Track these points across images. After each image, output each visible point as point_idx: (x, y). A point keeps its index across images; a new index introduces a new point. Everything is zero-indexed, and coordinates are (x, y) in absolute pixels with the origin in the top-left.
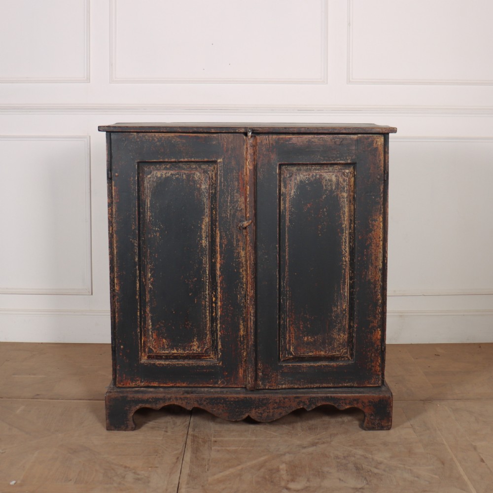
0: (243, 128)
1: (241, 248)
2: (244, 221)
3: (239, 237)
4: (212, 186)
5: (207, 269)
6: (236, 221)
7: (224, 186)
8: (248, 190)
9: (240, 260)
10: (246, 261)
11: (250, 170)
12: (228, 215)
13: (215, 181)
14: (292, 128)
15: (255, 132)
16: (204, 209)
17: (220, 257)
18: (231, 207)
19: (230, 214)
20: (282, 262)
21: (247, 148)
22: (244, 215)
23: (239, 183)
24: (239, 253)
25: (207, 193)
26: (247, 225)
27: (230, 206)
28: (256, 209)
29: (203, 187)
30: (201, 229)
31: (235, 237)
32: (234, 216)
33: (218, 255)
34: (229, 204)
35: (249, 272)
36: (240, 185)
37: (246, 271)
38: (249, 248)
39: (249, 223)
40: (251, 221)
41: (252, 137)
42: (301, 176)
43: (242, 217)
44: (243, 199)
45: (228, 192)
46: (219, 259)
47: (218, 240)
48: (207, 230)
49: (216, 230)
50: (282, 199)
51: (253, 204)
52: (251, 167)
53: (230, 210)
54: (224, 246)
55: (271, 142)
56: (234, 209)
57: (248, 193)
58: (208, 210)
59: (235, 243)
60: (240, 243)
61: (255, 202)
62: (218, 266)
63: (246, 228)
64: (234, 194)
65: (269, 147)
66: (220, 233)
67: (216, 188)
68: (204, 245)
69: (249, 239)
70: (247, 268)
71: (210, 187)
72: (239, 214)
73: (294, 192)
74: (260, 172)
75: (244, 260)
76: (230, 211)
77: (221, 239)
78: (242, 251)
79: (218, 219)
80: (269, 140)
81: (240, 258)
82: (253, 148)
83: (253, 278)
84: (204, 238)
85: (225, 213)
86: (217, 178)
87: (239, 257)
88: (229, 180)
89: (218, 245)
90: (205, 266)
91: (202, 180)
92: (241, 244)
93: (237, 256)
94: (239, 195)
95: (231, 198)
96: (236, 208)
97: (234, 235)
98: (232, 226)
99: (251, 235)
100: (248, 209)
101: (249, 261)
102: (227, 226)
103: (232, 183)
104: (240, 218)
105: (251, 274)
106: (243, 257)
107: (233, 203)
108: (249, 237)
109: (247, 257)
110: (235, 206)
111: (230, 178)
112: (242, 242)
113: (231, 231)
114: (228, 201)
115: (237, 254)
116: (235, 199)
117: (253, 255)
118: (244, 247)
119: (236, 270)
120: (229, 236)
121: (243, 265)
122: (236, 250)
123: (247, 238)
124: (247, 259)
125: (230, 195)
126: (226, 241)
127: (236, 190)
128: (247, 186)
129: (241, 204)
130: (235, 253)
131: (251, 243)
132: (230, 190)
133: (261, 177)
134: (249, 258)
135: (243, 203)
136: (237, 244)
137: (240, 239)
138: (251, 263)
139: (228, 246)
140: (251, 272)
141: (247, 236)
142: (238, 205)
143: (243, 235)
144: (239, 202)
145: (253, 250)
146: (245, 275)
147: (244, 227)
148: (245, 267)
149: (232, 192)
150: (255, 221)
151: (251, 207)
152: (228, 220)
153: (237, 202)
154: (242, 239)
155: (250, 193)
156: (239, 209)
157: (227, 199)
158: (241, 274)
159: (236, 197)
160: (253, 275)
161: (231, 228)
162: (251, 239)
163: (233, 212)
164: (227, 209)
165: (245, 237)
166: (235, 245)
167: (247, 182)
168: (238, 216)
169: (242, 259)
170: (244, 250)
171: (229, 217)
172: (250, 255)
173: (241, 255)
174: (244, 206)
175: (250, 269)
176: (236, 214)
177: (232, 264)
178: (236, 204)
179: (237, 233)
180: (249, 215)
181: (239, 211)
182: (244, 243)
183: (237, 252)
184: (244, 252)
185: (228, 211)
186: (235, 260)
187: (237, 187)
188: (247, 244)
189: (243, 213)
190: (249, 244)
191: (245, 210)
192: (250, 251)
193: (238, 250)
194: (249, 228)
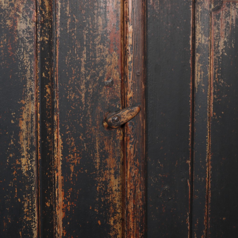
1: (112, 171)
3: (107, 148)
4: (43, 25)
5: (35, 225)
6: (99, 109)
7: (72, 25)
12: (80, 96)
13: (50, 13)
16: (25, 82)
17: (65, 196)
18: (88, 78)
19: (87, 93)
22: (119, 95)
23: (106, 20)
24: (106, 183)
25: (30, 42)
26: (130, 117)
27: (86, 75)
29: (21, 26)
30: (18, 130)
31: (97, 148)
32: (95, 97)
33: (59, 192)
34: (83, 69)
35: (131, 226)
36: (109, 24)
38: (133, 172)
39: (134, 113)
40: (137, 109)
43: (114, 100)
44: (115, 58)
45: (81, 40)
46: (61, 199)
47: (58, 155)
48: (33, 134)
49: (53, 132)
50: (197, 59)
51: (140, 69)
53: (87, 84)
54: (72, 168)
56: (95, 81)
57: (130, 41)
58: (34, 84)
59: (98, 161)
60: (108, 160)
62: (60, 215)
64: (94, 45)
66: (63, 139)
67: (51, 32)
68: (25, 169)
69: (132, 150)
70: (128, 217)
71: (39, 27)
73: (225, 42)
75: (117, 199)
76: (87, 87)
77: (65, 152)
78: (113, 177)
79: (57, 106)
81: (108, 195)
84: (25, 154)
85: (74, 90)
86: (56, 5)
87: (106, 192)
88: (83, 12)
89: (60, 168)
90: (29, 219)
91: (18, 10)
92: (111, 161)
93: (102, 190)
94: (107, 47)
95: (88, 54)
96: (99, 80)
97: (95, 143)
98: (92, 122)
99: (137, 142)
100: (131, 80)
101: (132, 201)
102: (80, 123)
103: (90, 18)
104: (108, 102)
105: (137, 229)
106: (115, 192)
107: (94, 68)
108: (133, 146)
109: (129, 191)
110: (98, 74)
111: (85, 6)
112: (113, 158)
113: (88, 133)
114: (81, 62)
115: (102, 187)
116: (99, 57)
117: (141, 186)
118: (118, 169)
119: (99, 222)
120: (85, 145)
121: (115, 210)
122: (99, 177)
123: (129, 147)
124: (128, 197)
125: (85, 48)
126: (78, 158)
127: (99, 37)
128: (129, 25)
129: (111, 70)
130: (99, 184)
131: (137, 160)
132: (85, 36)
133: (156, 7)
134: (132, 194)
135: (115, 68)
136: (103, 163)
137: (109, 151)
138: (138, 206)
139: (82, 168)
140: (137, 225)
141: (129, 143)
142: (105, 72)
143: (116, 141)
144: (106, 64)
145: (141, 177)
146: (120, 232)
147: (122, 122)
148: (119, 213)
149: (91, 42)
150: (144, 108)
151: (138, 76)
152: (82, 107)
153: (103, 66)
154: (113, 151)
155: (135, 41)
156: (106, 81)
157: (80, 57)
158: (112, 228)
159: (101, 52)
160: (141, 231)
161: (90, 125)
162: (136, 150)
163: (93, 89)
164: (80, 83)
165: (120, 147)
166: (97, 167)
167: (128, 16)
168: (103, 98)
169: (115, 196)
170: (117, 175)
171: (83, 100)
172: (135, 188)
173: (110, 187)
174: (118, 73)
175: (133, 218)
176: (100, 93)
177: (91, 208)
178: (100, 70)
179: (103, 137)
180: (133, 94)
181: (107, 86)
182: (119, 161)
183: (102, 181)
184: (117, 180)
185: (82, 87)
186: (97, 199)
187: (103, 29)
188: (129, 162)
189: (116, 90)
190: (132, 161)
191: (120, 84)
192: (134, 179)
193: (105, 176)
194: (134, 124)
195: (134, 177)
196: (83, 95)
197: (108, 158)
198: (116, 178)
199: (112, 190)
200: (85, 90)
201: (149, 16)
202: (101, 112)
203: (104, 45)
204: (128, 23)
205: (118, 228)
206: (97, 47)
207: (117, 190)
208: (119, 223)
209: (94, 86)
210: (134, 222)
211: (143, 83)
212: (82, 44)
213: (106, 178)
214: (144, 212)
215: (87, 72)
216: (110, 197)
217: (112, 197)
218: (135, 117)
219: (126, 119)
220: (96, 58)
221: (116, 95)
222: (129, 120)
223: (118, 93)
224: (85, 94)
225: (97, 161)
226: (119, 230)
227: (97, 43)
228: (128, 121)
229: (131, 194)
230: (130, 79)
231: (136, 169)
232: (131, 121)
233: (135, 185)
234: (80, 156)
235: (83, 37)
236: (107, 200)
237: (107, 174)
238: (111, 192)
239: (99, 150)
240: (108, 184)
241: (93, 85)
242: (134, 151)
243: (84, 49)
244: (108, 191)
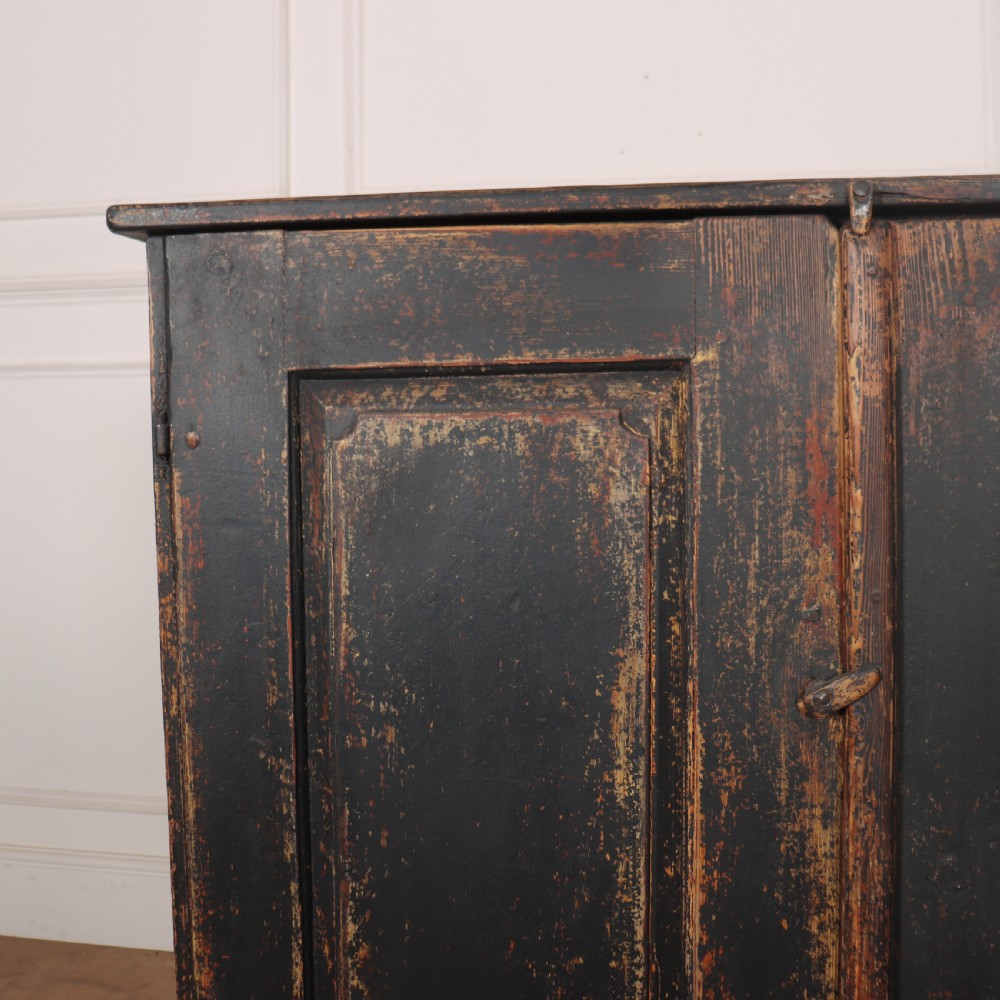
0: (823, 182)
1: (818, 812)
2: (831, 676)
3: (804, 758)
4: (664, 490)
5: (640, 913)
6: (789, 671)
7: (728, 489)
8: (857, 510)
9: (810, 871)
10: (841, 875)
11: (866, 400)
12: (746, 642)
13: (681, 463)
15: (886, 200)
16: (625, 612)
17: (707, 857)
18: (764, 603)
19: (761, 636)
21: (845, 286)
22: (835, 642)
23: (806, 475)
24: (803, 836)
25: (637, 528)
26: (855, 695)
27: (758, 597)
28: (897, 614)
29: (618, 495)
30: (610, 711)
31: (783, 757)
32: (779, 645)
33: (695, 847)
34: (751, 584)
35: (856, 942)
36: (812, 483)
37: (842, 928)
38: (861, 819)
39: (864, 687)
40: (872, 676)
41: (871, 226)
43: (823, 652)
44: (826, 558)
45: (748, 521)
46: (698, 863)
47: (695, 769)
48: (641, 721)
49: (684, 716)
51: (882, 588)
52: (875, 389)
53: (761, 616)
54: (725, 798)
55: (974, 254)
56: (779, 609)
57: (857, 525)
58: (643, 615)
59: (784, 785)
60: (807, 786)
61: (896, 571)
62: (696, 898)
63: (843, 711)
64: (778, 530)
65: (965, 282)
66: (706, 733)
67: (682, 503)
68: (621, 792)
69: (861, 768)
70: (850, 921)
71: (656, 494)
72: (804, 638)
74: (918, 417)
75: (827, 875)
76: (761, 622)
77: (710, 763)
78: (817, 825)
79: (694, 661)
80: (962, 242)
81: (807, 864)
82: (882, 285)
83: (879, 975)
84: (621, 761)
85: (731, 629)
86: (693, 447)
87: (801, 857)
88: (753, 459)
89: (697, 796)
90: (626, 899)
91: (611, 462)
92: (814, 790)
93: (794, 851)
94: (807, 535)
95: (763, 551)
96: (788, 606)
97: (779, 746)
98: (772, 700)
99: (874, 751)
100: (859, 611)
101: (859, 883)
102: (743, 700)
103: (768, 472)
104: (810, 657)
105: (871, 950)
106: (823, 859)
107: (777, 582)
108: (862, 760)
109: (851, 862)
110: (787, 594)
111: (756, 446)
112: (819, 781)
113: (762, 723)
114: (748, 567)
115: (792, 844)
116: (788, 556)
117: (882, 852)
118: (832, 807)
119: (785, 924)
120: (754, 750)
121: (822, 900)
122: (786, 822)
123: (852, 761)
124: (850, 873)
125: (757, 538)
126: (738, 777)
127: (788, 513)
128: (854, 489)
129: (817, 585)
130: (786, 838)
131: (873, 792)
132: (757, 512)
133: (924, 441)
134: (860, 868)
135: (826, 580)
136: (797, 792)
137: (809, 767)
138: (873, 897)
139: (747, 800)
140: (869, 940)
141: (853, 753)
142: (803, 589)
143: (828, 745)
144: (804, 572)
145: (880, 831)
146: (833, 952)
147: (837, 705)
148: (832, 908)
149: (771, 524)
150: (892, 675)
151: (875, 601)
152: (749, 667)
153: (798, 575)
154: (821, 766)
155: (868, 524)
156: (804, 609)
157: (744, 556)
158: (814, 941)
159: (793, 546)
160: (879, 957)
161: (766, 706)
162: (870, 769)
163: (775, 626)
164: (746, 613)
165: (837, 758)
166: (782, 799)
167: (852, 468)
168: (798, 647)
169: (822, 867)
170: (829, 821)
171: (752, 651)
172: (867, 855)
173: (812, 847)
174: (832, 592)
175: (861, 924)
176: (792, 636)
177: (765, 890)
178: (792, 586)
179: (797, 733)
180: (864, 643)
181: (807, 621)
182: (833, 788)
183: (792, 832)
184: (829, 830)
185: (750, 622)
186: (781, 872)
187: (798, 493)
188: (853, 794)
189: (827, 629)
190: (861, 794)
191: (836, 617)
192: (864, 834)
193: (801, 821)
194: (865, 711)
195: (863, 831)
196: (752, 640)
197: (808, 780)
198: (825, 827)
199: (815, 854)
200: (757, 629)
201: (906, 462)
202: (791, 679)
203: (800, 530)
204: (853, 483)
205: (830, 941)
206: (785, 534)
207: (829, 854)
208: (832, 931)
209: (777, 621)
210: (861, 934)
211: (887, 618)
212: (750, 529)
213: (802, 827)
214: (887, 913)
215: (761, 589)
216: (812, 870)
217: (815, 869)
218: (867, 694)
219: (845, 699)
220: (782, 558)
221: (829, 642)
222: (856, 701)
223: (833, 636)
224: (756, 637)
225: (782, 787)
226: (830, 947)
227: (784, 525)
228: (851, 704)
229: (855, 868)
230: (856, 608)
231: (869, 812)
232: (858, 703)
233: (867, 849)
234: (743, 771)
235: (753, 513)
236: (804, 876)
237: (805, 816)
238: (813, 858)
239: (787, 762)
240: (806, 839)
241: (775, 617)
242: (866, 771)
243: (754, 541)
244: (807, 855)
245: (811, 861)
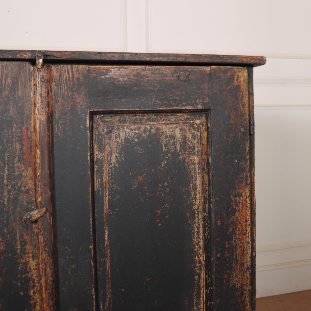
0: (28, 51)
1: (31, 255)
2: (33, 210)
3: (25, 238)
6: (19, 210)
8: (38, 156)
9: (29, 275)
10: (40, 277)
11: (40, 121)
12: (4, 200)
14: (110, 53)
15: (48, 58)
18: (10, 187)
19: (9, 198)
20: (100, 273)
21: (35, 85)
22: (34, 199)
23: (23, 145)
24: (26, 263)
26: (39, 216)
27: (8, 185)
28: (52, 189)
31: (18, 238)
32: (15, 201)
34: (5, 181)
35: (44, 296)
36: (25, 148)
38: (44, 256)
39: (42, 213)
40: (44, 209)
41: (43, 66)
42: (127, 130)
43: (30, 203)
44: (30, 172)
45: (4, 161)
50: (95, 169)
51: (47, 181)
52: (43, 118)
53: (9, 192)
55: (76, 75)
56: (15, 189)
57: (38, 161)
59: (19, 247)
60: (27, 247)
61: (52, 176)
63: (36, 221)
64: (14, 163)
65: (74, 84)
69: (42, 239)
70: (42, 289)
72: (23, 198)
73: (116, 157)
74: (58, 126)
75: (35, 275)
76: (9, 193)
78: (31, 259)
80: (72, 72)
81: (28, 272)
82: (46, 85)
83: (52, 306)
87: (26, 270)
88: (5, 140)
92: (29, 248)
93: (23, 269)
94: (23, 165)
95: (9, 170)
96: (18, 188)
97: (16, 234)
98: (13, 219)
99: (46, 234)
100: (40, 188)
101: (44, 277)
102: (4, 220)
103: (10, 145)
104: (26, 204)
105: (49, 298)
106: (33, 270)
107: (14, 180)
108: (43, 236)
109: (41, 270)
110: (17, 184)
111: (6, 136)
112: (30, 245)
113: (11, 227)
114: (4, 176)
115: (22, 266)
116: (17, 172)
117: (51, 266)
118: (35, 253)
119: (22, 293)
120: (8, 236)
121: (33, 284)
122: (20, 259)
123: (40, 238)
124: (41, 274)
125: (7, 166)
126: (3, 246)
127: (17, 158)
128: (37, 149)
129: (27, 181)
130: (20, 265)
131: (47, 247)
132: (7, 158)
133: (60, 134)
134: (44, 272)
135: (30, 179)
136: (23, 249)
137: (27, 240)
138: (49, 281)
139: (7, 253)
140: (48, 295)
141: (40, 235)
142: (22, 182)
143: (33, 233)
144: (23, 177)
145: (50, 259)
146: (38, 301)
147: (33, 219)
148: (37, 286)
149: (11, 161)
150: (51, 209)
151: (45, 186)
152: (5, 209)
153: (21, 178)
154: (31, 240)
155: (42, 161)
156: (23, 189)
157: (2, 172)
158: (32, 298)
159: (19, 168)
160: (52, 300)
161: (12, 222)
162: (46, 240)
163: (14, 195)
164: (4, 191)
165: (36, 237)
166: (19, 252)
167: (36, 143)
168: (22, 201)
169: (33, 273)
170: (34, 258)
171: (6, 203)
172: (46, 267)
173: (29, 267)
174: (32, 183)
175: (46, 290)
176: (19, 198)
177: (14, 283)
178: (19, 181)
179: (22, 230)
180: (42, 199)
181: (24, 193)
182: (35, 247)
183: (22, 262)
184: (34, 261)
185: (5, 194)
186: (19, 276)
187: (20, 151)
188: (40, 248)
189: (31, 195)
190: (43, 248)
191: (34, 191)
192: (45, 261)
193: (25, 259)
194: (43, 221)
195: (44, 259)
196: (6, 200)
197: (27, 245)
198: (33, 260)
199: (30, 269)
200: (7, 196)
201: (55, 141)
202: (20, 212)
203: (21, 163)
204: (37, 148)
205: (37, 297)
206: (16, 165)
207: (35, 268)
208: (38, 294)
209: (14, 193)
210: (46, 293)
211: (49, 190)
212: (4, 163)
213: (25, 260)
214: (54, 285)
215: (9, 183)
216: (30, 274)
217: (31, 274)
218: (43, 215)
219: (36, 217)
220: (15, 172)
221: (31, 199)
222: (40, 218)
223: (33, 197)
224: (7, 199)
225: (18, 248)
226: (37, 299)
227: (16, 162)
228: (38, 219)
229: (42, 272)
230: (39, 188)
231: (46, 253)
232: (41, 218)
233: (46, 265)
234: (5, 244)
235: (5, 158)
236: (27, 277)
237: (26, 257)
238: (30, 270)
239: (19, 239)
240: (27, 264)
241: (14, 192)
242: (44, 240)
243: (6, 167)
244: (28, 270)
245: (29, 272)
